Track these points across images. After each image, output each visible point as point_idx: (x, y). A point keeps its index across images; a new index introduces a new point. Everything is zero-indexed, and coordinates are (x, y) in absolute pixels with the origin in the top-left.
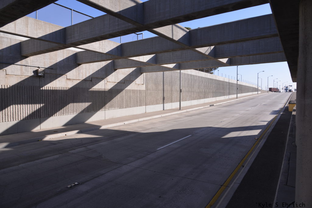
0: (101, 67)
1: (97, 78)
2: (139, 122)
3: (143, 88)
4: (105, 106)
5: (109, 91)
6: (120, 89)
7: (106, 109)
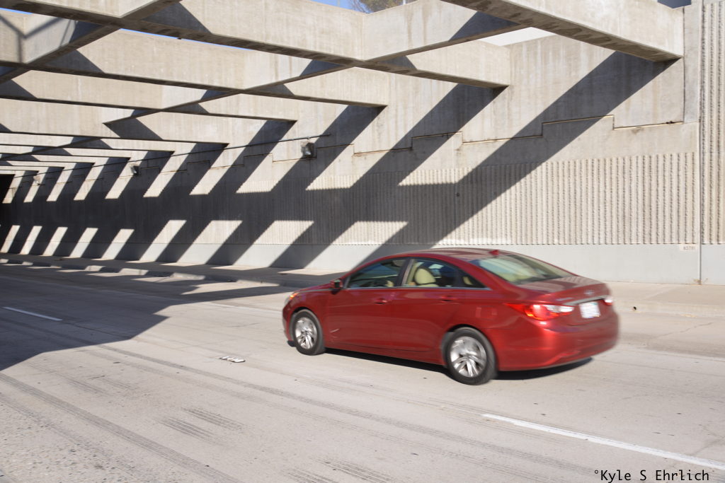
4: (455, 228)
5: (469, 176)
6: (518, 165)
7: (459, 238)
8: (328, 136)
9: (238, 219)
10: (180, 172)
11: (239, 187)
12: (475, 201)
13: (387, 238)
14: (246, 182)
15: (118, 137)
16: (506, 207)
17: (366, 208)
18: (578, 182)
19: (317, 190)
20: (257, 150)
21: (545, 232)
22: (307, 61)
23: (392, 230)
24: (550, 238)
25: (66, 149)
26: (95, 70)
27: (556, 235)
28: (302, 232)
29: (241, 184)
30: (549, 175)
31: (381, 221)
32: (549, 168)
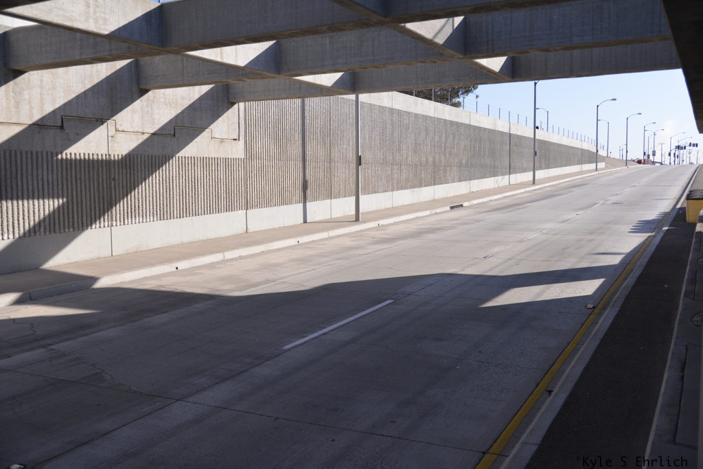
0: (96, 81)
1: (81, 119)
2: (224, 261)
3: (237, 151)
5: (124, 163)
6: (160, 157)
7: (115, 220)
12: (129, 186)
32: (180, 160)
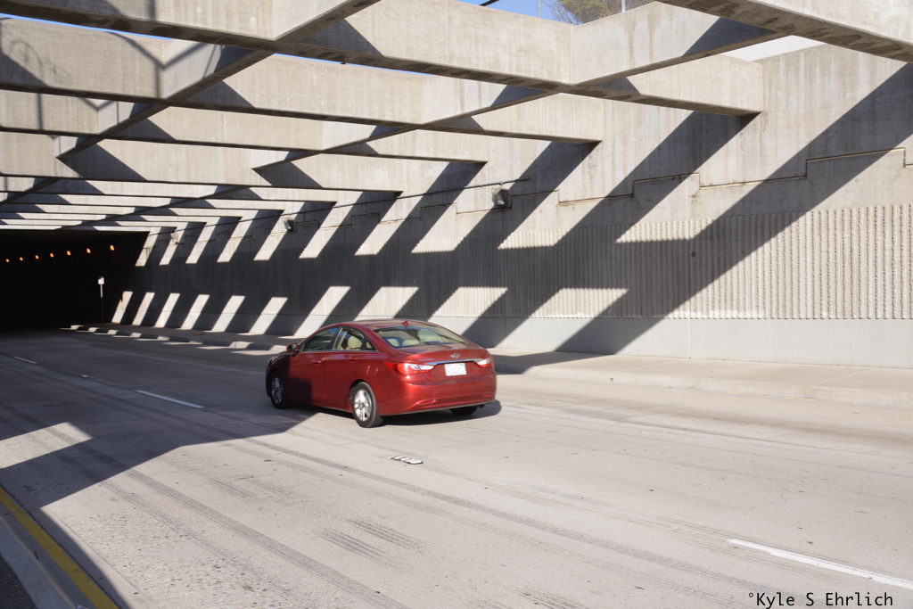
1: (655, 180)
4: (690, 297)
5: (709, 230)
6: (774, 216)
7: (695, 310)
8: (525, 180)
9: (413, 285)
10: (343, 227)
11: (416, 245)
12: (716, 263)
13: (601, 310)
14: (423, 240)
15: (269, 184)
16: (757, 270)
17: (575, 272)
18: (855, 237)
19: (512, 249)
20: (437, 199)
21: (809, 303)
22: (501, 88)
23: (608, 300)
24: (817, 310)
25: (209, 201)
26: (244, 105)
27: (825, 307)
28: (493, 302)
29: (418, 242)
30: (816, 228)
31: (593, 287)
32: (816, 218)
